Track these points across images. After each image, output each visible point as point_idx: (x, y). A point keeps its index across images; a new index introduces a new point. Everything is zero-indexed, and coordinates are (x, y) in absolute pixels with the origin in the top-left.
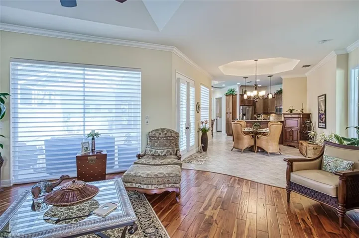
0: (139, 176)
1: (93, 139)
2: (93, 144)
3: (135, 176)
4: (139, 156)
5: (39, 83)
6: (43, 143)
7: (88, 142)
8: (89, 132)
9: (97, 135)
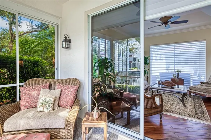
0: (197, 88)
1: (178, 73)
2: (178, 75)
3: (195, 88)
4: (202, 83)
5: (156, 51)
6: (159, 73)
7: (176, 74)
8: (176, 70)
9: (180, 71)
